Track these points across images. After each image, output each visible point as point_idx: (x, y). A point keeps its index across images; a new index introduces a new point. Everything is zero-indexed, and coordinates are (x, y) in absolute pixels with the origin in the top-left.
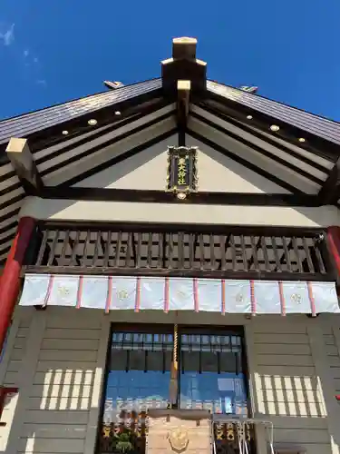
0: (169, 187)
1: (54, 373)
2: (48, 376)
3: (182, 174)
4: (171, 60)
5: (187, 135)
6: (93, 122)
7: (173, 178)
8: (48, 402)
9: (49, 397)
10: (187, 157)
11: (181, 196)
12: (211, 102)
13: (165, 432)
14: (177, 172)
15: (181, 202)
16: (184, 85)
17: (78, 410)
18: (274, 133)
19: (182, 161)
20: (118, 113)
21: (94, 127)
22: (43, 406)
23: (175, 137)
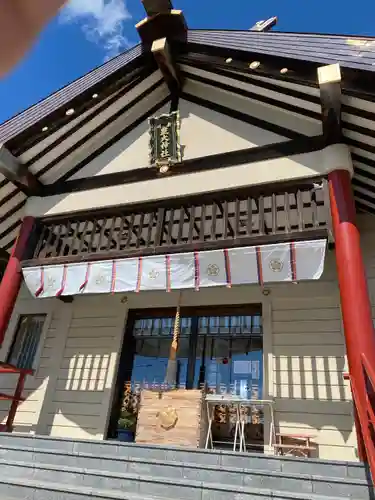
0: (152, 162)
1: (77, 358)
2: (73, 361)
3: (165, 145)
4: (146, 20)
5: (181, 100)
6: (71, 112)
7: (156, 151)
8: (72, 383)
9: (72, 379)
10: (169, 124)
11: (164, 169)
12: (194, 55)
13: (156, 410)
14: (160, 144)
15: (164, 175)
16: (159, 45)
17: (96, 390)
18: (253, 72)
19: (164, 130)
20: (95, 96)
21: (73, 117)
22: (67, 388)
23: (168, 105)
